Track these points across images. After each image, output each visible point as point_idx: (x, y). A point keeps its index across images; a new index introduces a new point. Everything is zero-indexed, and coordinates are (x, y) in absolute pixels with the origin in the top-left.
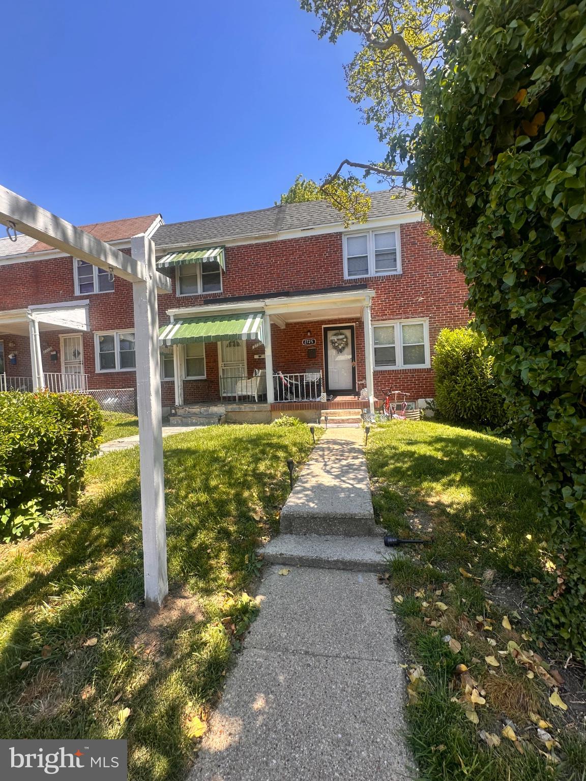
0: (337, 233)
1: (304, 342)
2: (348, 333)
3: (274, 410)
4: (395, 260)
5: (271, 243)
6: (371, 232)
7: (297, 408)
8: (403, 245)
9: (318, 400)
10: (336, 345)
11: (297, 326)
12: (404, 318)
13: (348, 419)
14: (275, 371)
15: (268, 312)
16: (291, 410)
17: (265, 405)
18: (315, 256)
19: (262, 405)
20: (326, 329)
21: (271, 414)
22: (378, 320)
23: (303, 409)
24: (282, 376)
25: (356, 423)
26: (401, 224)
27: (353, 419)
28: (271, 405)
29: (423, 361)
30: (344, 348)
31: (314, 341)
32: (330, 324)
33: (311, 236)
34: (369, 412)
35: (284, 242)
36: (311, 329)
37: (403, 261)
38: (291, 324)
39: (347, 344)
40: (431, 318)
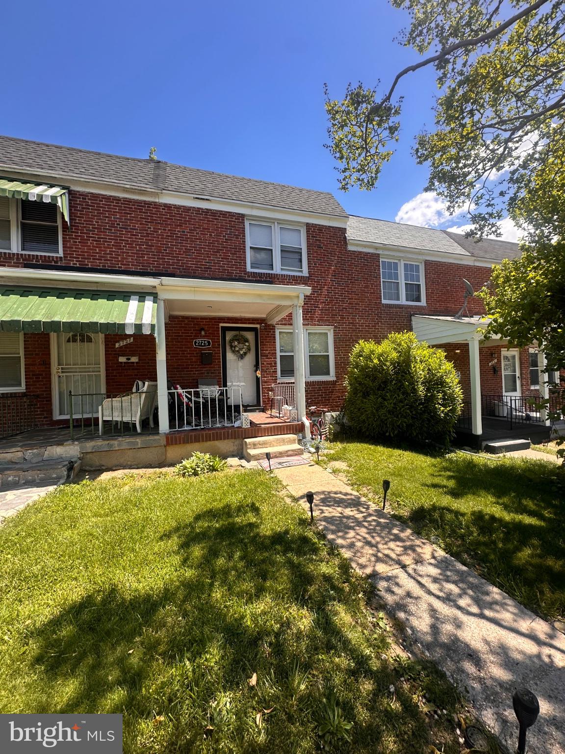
0: (239, 214)
1: (195, 343)
2: (250, 336)
3: (172, 444)
4: (301, 261)
5: (149, 204)
6: (276, 224)
7: (208, 439)
8: (309, 246)
9: (237, 424)
10: (237, 349)
11: (186, 321)
12: (311, 325)
13: (287, 452)
14: (171, 384)
15: (162, 295)
16: (199, 441)
17: (156, 437)
18: (211, 235)
19: (151, 437)
20: (225, 329)
21: (166, 451)
22: (285, 325)
23: (217, 440)
24: (180, 391)
25: (296, 455)
26: (308, 223)
27: (292, 450)
28: (167, 436)
29: (328, 373)
30: (245, 354)
31: (209, 342)
32: (229, 323)
33: (207, 209)
34: (304, 437)
35: (168, 207)
36: (206, 327)
37: (309, 262)
38: (177, 317)
39: (249, 349)
40: (336, 327)
